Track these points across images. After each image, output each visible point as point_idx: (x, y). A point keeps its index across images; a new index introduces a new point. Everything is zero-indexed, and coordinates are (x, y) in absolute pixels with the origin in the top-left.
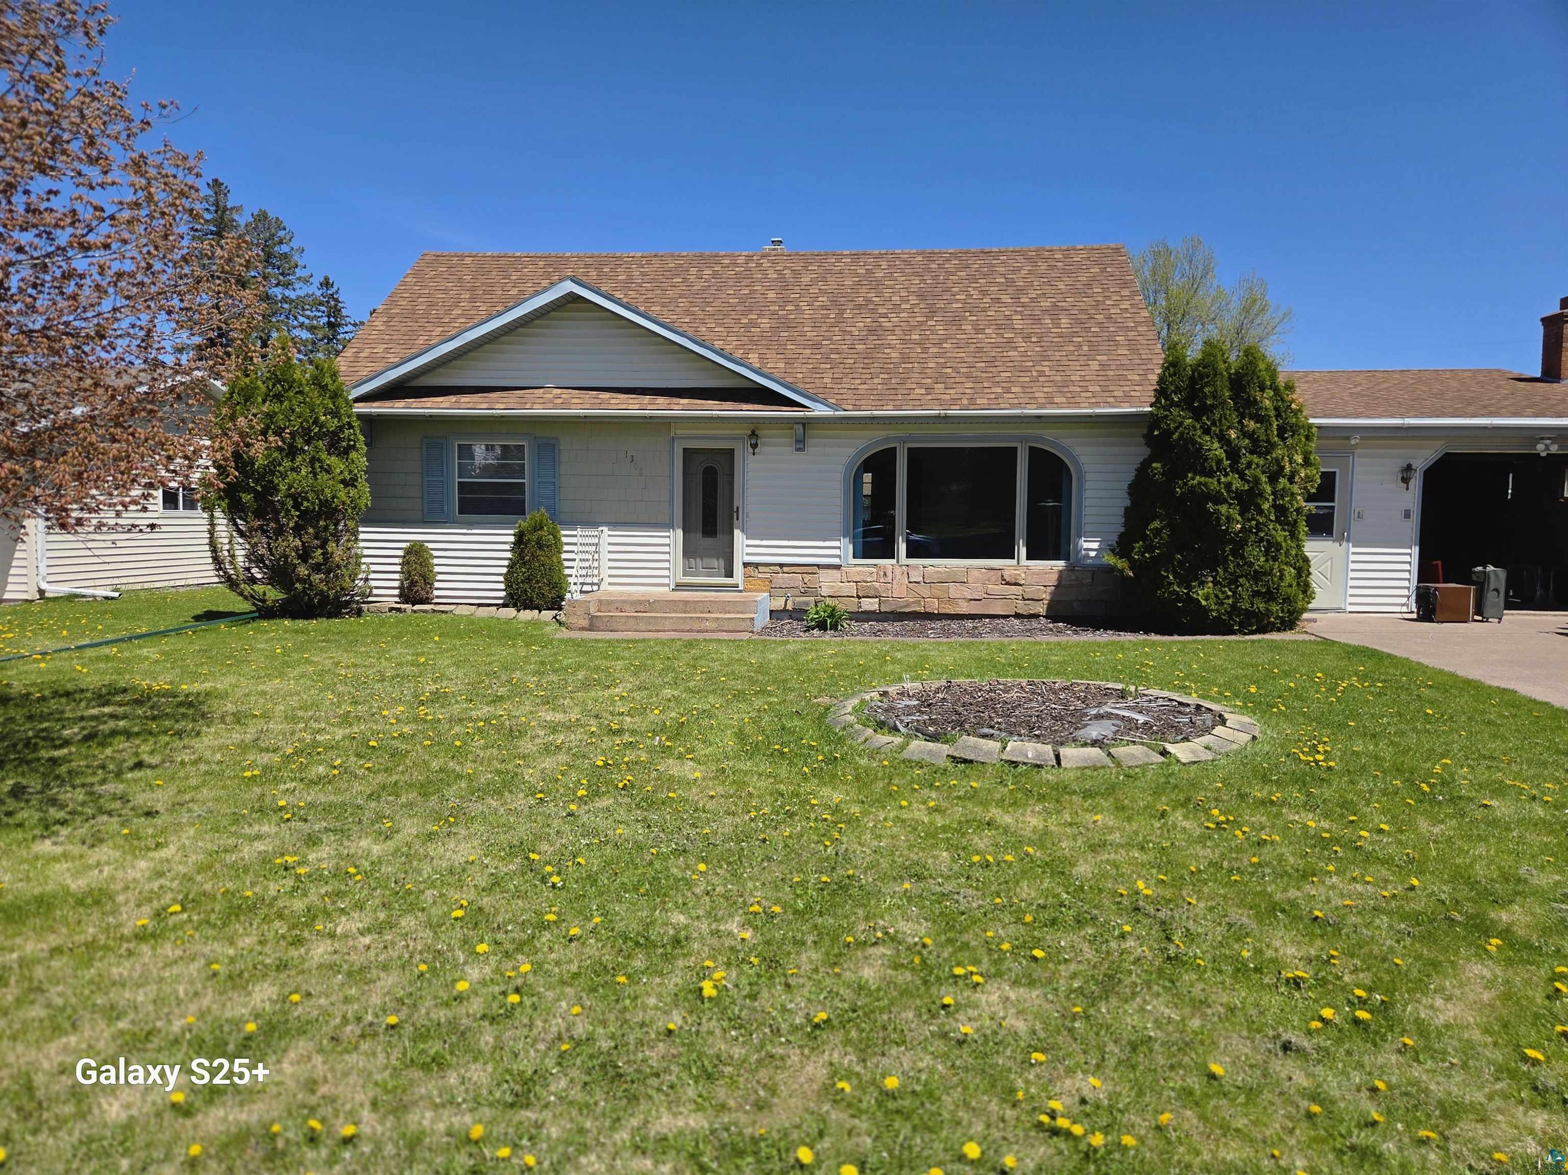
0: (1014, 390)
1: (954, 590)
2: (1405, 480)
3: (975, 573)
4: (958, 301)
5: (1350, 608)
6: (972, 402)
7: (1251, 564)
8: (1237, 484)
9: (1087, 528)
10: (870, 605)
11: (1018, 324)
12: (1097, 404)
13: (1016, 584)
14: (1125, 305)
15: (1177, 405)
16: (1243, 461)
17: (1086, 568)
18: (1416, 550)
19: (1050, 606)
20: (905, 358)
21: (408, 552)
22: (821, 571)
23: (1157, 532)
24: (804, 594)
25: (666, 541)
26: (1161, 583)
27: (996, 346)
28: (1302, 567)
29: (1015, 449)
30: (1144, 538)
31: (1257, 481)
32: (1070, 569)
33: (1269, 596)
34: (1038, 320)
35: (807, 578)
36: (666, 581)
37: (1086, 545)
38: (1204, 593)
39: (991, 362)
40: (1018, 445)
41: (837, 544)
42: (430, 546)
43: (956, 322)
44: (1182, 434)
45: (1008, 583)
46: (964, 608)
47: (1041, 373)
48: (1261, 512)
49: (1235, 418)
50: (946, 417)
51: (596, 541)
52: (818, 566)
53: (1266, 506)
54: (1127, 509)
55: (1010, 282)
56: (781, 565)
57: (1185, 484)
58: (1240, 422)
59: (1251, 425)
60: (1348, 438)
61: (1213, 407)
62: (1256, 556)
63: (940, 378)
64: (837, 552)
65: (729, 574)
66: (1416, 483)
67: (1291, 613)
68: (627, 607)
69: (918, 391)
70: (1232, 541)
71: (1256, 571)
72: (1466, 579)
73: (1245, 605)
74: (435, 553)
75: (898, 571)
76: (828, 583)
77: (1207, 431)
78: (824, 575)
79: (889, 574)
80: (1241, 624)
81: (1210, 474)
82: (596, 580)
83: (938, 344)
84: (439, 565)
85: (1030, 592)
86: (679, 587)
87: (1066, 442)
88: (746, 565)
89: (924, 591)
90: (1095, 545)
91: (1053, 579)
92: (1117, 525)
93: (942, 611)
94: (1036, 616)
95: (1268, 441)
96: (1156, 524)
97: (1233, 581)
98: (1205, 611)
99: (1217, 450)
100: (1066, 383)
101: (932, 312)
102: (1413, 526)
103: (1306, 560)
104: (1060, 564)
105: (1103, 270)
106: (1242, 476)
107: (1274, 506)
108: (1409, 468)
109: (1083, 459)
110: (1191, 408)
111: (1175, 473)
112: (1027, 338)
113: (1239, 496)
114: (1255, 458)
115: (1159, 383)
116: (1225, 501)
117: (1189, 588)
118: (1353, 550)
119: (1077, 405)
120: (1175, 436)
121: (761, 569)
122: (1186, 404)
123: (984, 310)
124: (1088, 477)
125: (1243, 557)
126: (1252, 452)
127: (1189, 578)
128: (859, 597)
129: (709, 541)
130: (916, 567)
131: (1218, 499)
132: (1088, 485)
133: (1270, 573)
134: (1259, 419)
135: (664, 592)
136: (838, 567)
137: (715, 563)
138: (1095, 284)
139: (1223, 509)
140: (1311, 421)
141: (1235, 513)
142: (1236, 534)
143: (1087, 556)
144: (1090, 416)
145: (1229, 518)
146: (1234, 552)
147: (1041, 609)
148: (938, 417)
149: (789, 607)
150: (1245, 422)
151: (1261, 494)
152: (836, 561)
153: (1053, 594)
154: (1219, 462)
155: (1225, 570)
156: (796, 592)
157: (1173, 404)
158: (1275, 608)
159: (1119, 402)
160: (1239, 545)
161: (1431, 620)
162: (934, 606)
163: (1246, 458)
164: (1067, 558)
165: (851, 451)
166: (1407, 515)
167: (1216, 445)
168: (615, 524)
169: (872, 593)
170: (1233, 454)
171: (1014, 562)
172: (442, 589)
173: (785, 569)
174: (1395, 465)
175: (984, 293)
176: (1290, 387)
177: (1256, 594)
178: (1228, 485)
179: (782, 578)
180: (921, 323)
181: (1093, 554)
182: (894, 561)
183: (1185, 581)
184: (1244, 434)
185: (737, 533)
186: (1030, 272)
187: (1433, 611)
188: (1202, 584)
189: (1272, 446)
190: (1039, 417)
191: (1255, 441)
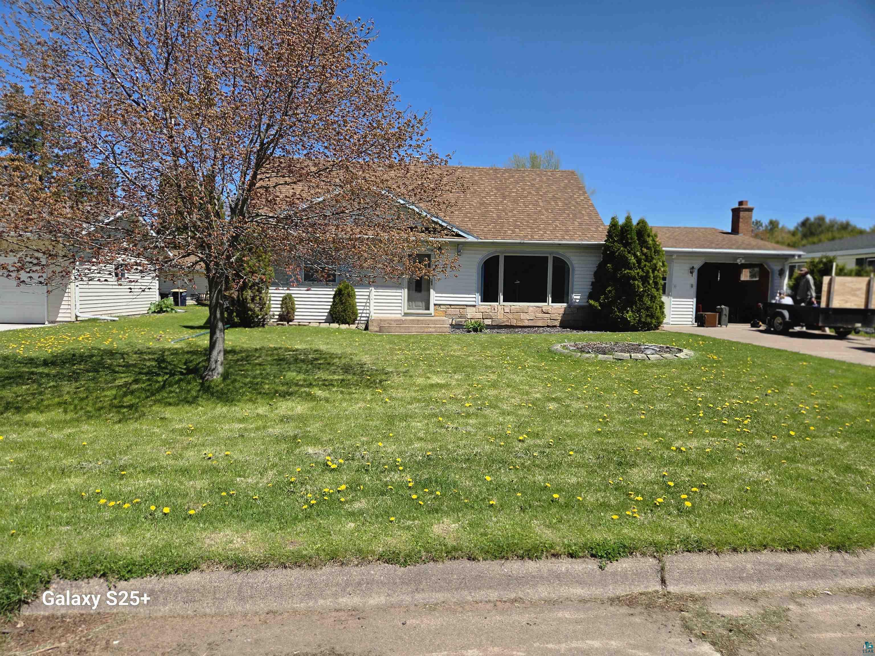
0: (548, 232)
1: (523, 316)
2: (692, 273)
3: (531, 309)
4: (513, 192)
5: (671, 323)
6: (532, 238)
7: (645, 304)
8: (641, 273)
9: (575, 290)
10: (488, 322)
11: (541, 204)
12: (582, 240)
13: (547, 313)
14: (582, 198)
15: (616, 241)
16: (642, 264)
17: (575, 307)
18: (695, 300)
19: (561, 322)
20: (499, 217)
21: (284, 299)
22: (468, 308)
23: (610, 291)
24: (460, 317)
25: (400, 294)
26: (612, 312)
27: (535, 213)
28: (662, 306)
29: (547, 257)
30: (605, 294)
31: (648, 272)
32: (569, 307)
33: (652, 316)
34: (549, 203)
35: (461, 310)
36: (400, 312)
37: (575, 297)
38: (629, 315)
39: (535, 220)
40: (549, 255)
41: (474, 296)
42: (293, 296)
43: (515, 201)
44: (619, 253)
45: (544, 313)
46: (527, 323)
47: (557, 226)
48: (649, 284)
49: (639, 247)
50: (523, 243)
51: (368, 294)
52: (466, 305)
53: (651, 282)
54: (593, 283)
55: (533, 185)
56: (450, 305)
57: (621, 273)
58: (641, 249)
59: (645, 250)
60: (672, 256)
61: (631, 243)
62: (647, 301)
63: (516, 226)
64: (474, 299)
65: (428, 308)
66: (695, 274)
67: (658, 323)
68: (393, 323)
69: (509, 232)
70: (639, 295)
71: (647, 307)
72: (714, 310)
73: (643, 320)
74: (296, 299)
75: (500, 307)
76: (470, 313)
77: (629, 252)
78: (469, 309)
79: (496, 309)
80: (641, 327)
81: (631, 269)
82: (368, 311)
83: (511, 211)
84: (297, 305)
85: (553, 316)
86: (406, 314)
87: (568, 255)
88: (435, 305)
89: (510, 316)
90: (579, 297)
91: (562, 311)
92: (588, 289)
93: (518, 325)
94: (555, 326)
95: (651, 257)
96: (610, 288)
97: (639, 311)
98: (629, 322)
99: (633, 260)
100: (567, 231)
101: (504, 197)
102: (694, 290)
103: (663, 303)
104: (565, 305)
105: (569, 182)
106: (643, 270)
107: (653, 282)
108: (693, 268)
109: (574, 262)
110: (623, 244)
111: (616, 269)
112: (547, 210)
113: (641, 277)
114: (647, 263)
115: (608, 232)
116: (637, 280)
117: (623, 313)
118: (673, 300)
119: (574, 240)
120: (617, 254)
121: (442, 307)
122: (620, 241)
123: (526, 197)
124: (576, 269)
125: (642, 301)
126: (646, 261)
127: (623, 310)
128: (483, 319)
129: (419, 295)
130: (507, 306)
131: (634, 279)
132: (576, 273)
133: (652, 308)
134: (648, 248)
135: (399, 316)
136: (474, 306)
137: (420, 304)
138: (568, 188)
139: (636, 282)
140: (664, 249)
141: (640, 284)
142: (640, 292)
143: (575, 302)
144: (579, 244)
145: (638, 286)
146: (639, 300)
147: (557, 323)
148: (520, 243)
149: (454, 323)
150: (643, 249)
151: (649, 277)
152: (474, 303)
153: (562, 317)
154: (634, 264)
155: (636, 306)
156: (457, 317)
157: (615, 241)
158: (654, 321)
159: (589, 239)
160: (641, 297)
161: (703, 326)
162: (514, 323)
163: (643, 263)
164: (567, 303)
165: (480, 256)
166: (692, 286)
167: (633, 258)
168: (377, 287)
169: (489, 317)
170: (639, 261)
171: (546, 304)
172: (299, 315)
173: (452, 307)
174: (687, 267)
175: (524, 189)
176: (656, 236)
177: (647, 316)
178: (638, 273)
179: (451, 311)
180: (502, 202)
181: (578, 301)
182: (498, 304)
183: (621, 310)
184: (643, 254)
185: (432, 291)
186: (540, 181)
187: (705, 323)
188: (627, 312)
189: (653, 258)
190: (560, 244)
191: (647, 257)
